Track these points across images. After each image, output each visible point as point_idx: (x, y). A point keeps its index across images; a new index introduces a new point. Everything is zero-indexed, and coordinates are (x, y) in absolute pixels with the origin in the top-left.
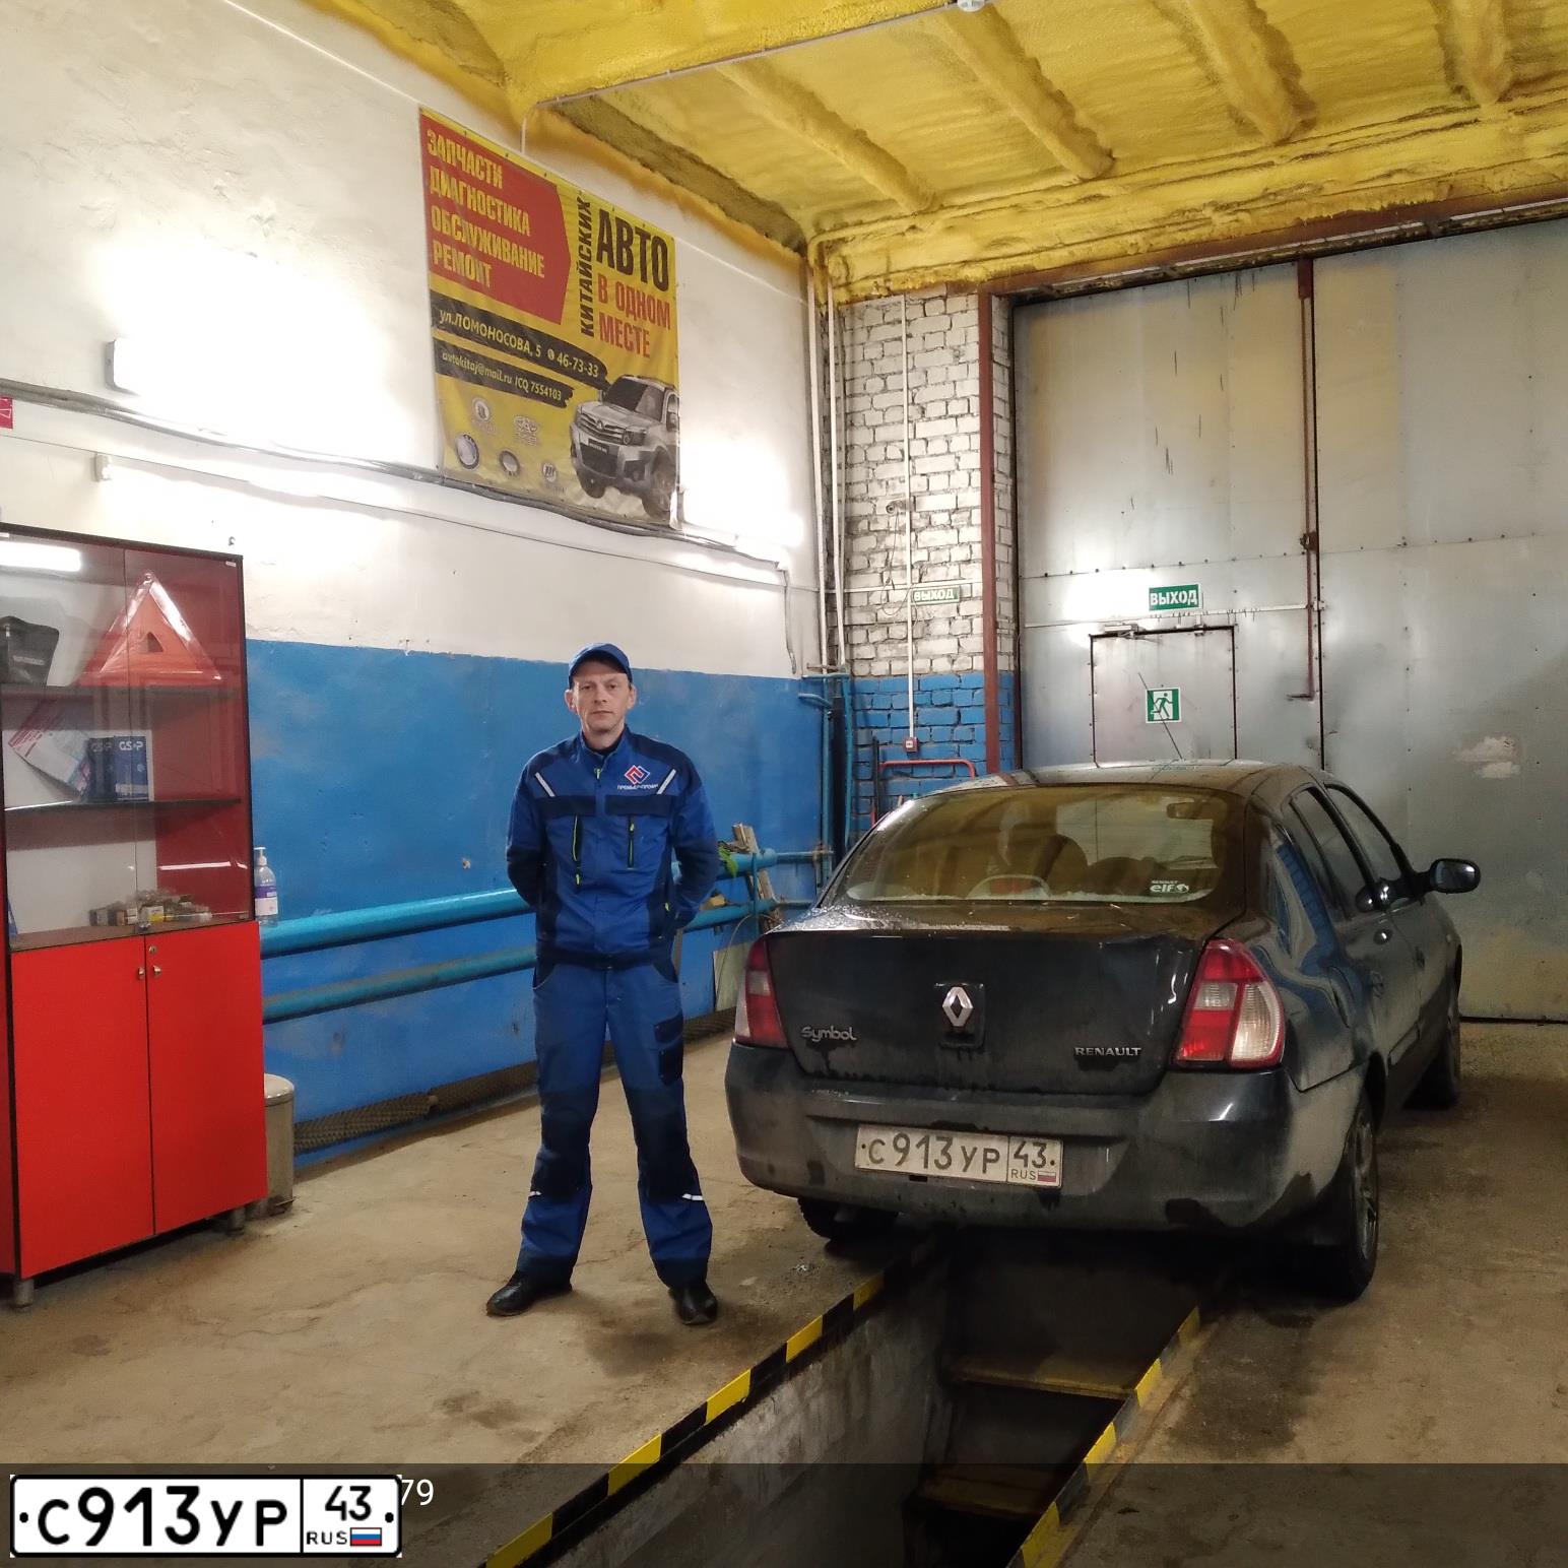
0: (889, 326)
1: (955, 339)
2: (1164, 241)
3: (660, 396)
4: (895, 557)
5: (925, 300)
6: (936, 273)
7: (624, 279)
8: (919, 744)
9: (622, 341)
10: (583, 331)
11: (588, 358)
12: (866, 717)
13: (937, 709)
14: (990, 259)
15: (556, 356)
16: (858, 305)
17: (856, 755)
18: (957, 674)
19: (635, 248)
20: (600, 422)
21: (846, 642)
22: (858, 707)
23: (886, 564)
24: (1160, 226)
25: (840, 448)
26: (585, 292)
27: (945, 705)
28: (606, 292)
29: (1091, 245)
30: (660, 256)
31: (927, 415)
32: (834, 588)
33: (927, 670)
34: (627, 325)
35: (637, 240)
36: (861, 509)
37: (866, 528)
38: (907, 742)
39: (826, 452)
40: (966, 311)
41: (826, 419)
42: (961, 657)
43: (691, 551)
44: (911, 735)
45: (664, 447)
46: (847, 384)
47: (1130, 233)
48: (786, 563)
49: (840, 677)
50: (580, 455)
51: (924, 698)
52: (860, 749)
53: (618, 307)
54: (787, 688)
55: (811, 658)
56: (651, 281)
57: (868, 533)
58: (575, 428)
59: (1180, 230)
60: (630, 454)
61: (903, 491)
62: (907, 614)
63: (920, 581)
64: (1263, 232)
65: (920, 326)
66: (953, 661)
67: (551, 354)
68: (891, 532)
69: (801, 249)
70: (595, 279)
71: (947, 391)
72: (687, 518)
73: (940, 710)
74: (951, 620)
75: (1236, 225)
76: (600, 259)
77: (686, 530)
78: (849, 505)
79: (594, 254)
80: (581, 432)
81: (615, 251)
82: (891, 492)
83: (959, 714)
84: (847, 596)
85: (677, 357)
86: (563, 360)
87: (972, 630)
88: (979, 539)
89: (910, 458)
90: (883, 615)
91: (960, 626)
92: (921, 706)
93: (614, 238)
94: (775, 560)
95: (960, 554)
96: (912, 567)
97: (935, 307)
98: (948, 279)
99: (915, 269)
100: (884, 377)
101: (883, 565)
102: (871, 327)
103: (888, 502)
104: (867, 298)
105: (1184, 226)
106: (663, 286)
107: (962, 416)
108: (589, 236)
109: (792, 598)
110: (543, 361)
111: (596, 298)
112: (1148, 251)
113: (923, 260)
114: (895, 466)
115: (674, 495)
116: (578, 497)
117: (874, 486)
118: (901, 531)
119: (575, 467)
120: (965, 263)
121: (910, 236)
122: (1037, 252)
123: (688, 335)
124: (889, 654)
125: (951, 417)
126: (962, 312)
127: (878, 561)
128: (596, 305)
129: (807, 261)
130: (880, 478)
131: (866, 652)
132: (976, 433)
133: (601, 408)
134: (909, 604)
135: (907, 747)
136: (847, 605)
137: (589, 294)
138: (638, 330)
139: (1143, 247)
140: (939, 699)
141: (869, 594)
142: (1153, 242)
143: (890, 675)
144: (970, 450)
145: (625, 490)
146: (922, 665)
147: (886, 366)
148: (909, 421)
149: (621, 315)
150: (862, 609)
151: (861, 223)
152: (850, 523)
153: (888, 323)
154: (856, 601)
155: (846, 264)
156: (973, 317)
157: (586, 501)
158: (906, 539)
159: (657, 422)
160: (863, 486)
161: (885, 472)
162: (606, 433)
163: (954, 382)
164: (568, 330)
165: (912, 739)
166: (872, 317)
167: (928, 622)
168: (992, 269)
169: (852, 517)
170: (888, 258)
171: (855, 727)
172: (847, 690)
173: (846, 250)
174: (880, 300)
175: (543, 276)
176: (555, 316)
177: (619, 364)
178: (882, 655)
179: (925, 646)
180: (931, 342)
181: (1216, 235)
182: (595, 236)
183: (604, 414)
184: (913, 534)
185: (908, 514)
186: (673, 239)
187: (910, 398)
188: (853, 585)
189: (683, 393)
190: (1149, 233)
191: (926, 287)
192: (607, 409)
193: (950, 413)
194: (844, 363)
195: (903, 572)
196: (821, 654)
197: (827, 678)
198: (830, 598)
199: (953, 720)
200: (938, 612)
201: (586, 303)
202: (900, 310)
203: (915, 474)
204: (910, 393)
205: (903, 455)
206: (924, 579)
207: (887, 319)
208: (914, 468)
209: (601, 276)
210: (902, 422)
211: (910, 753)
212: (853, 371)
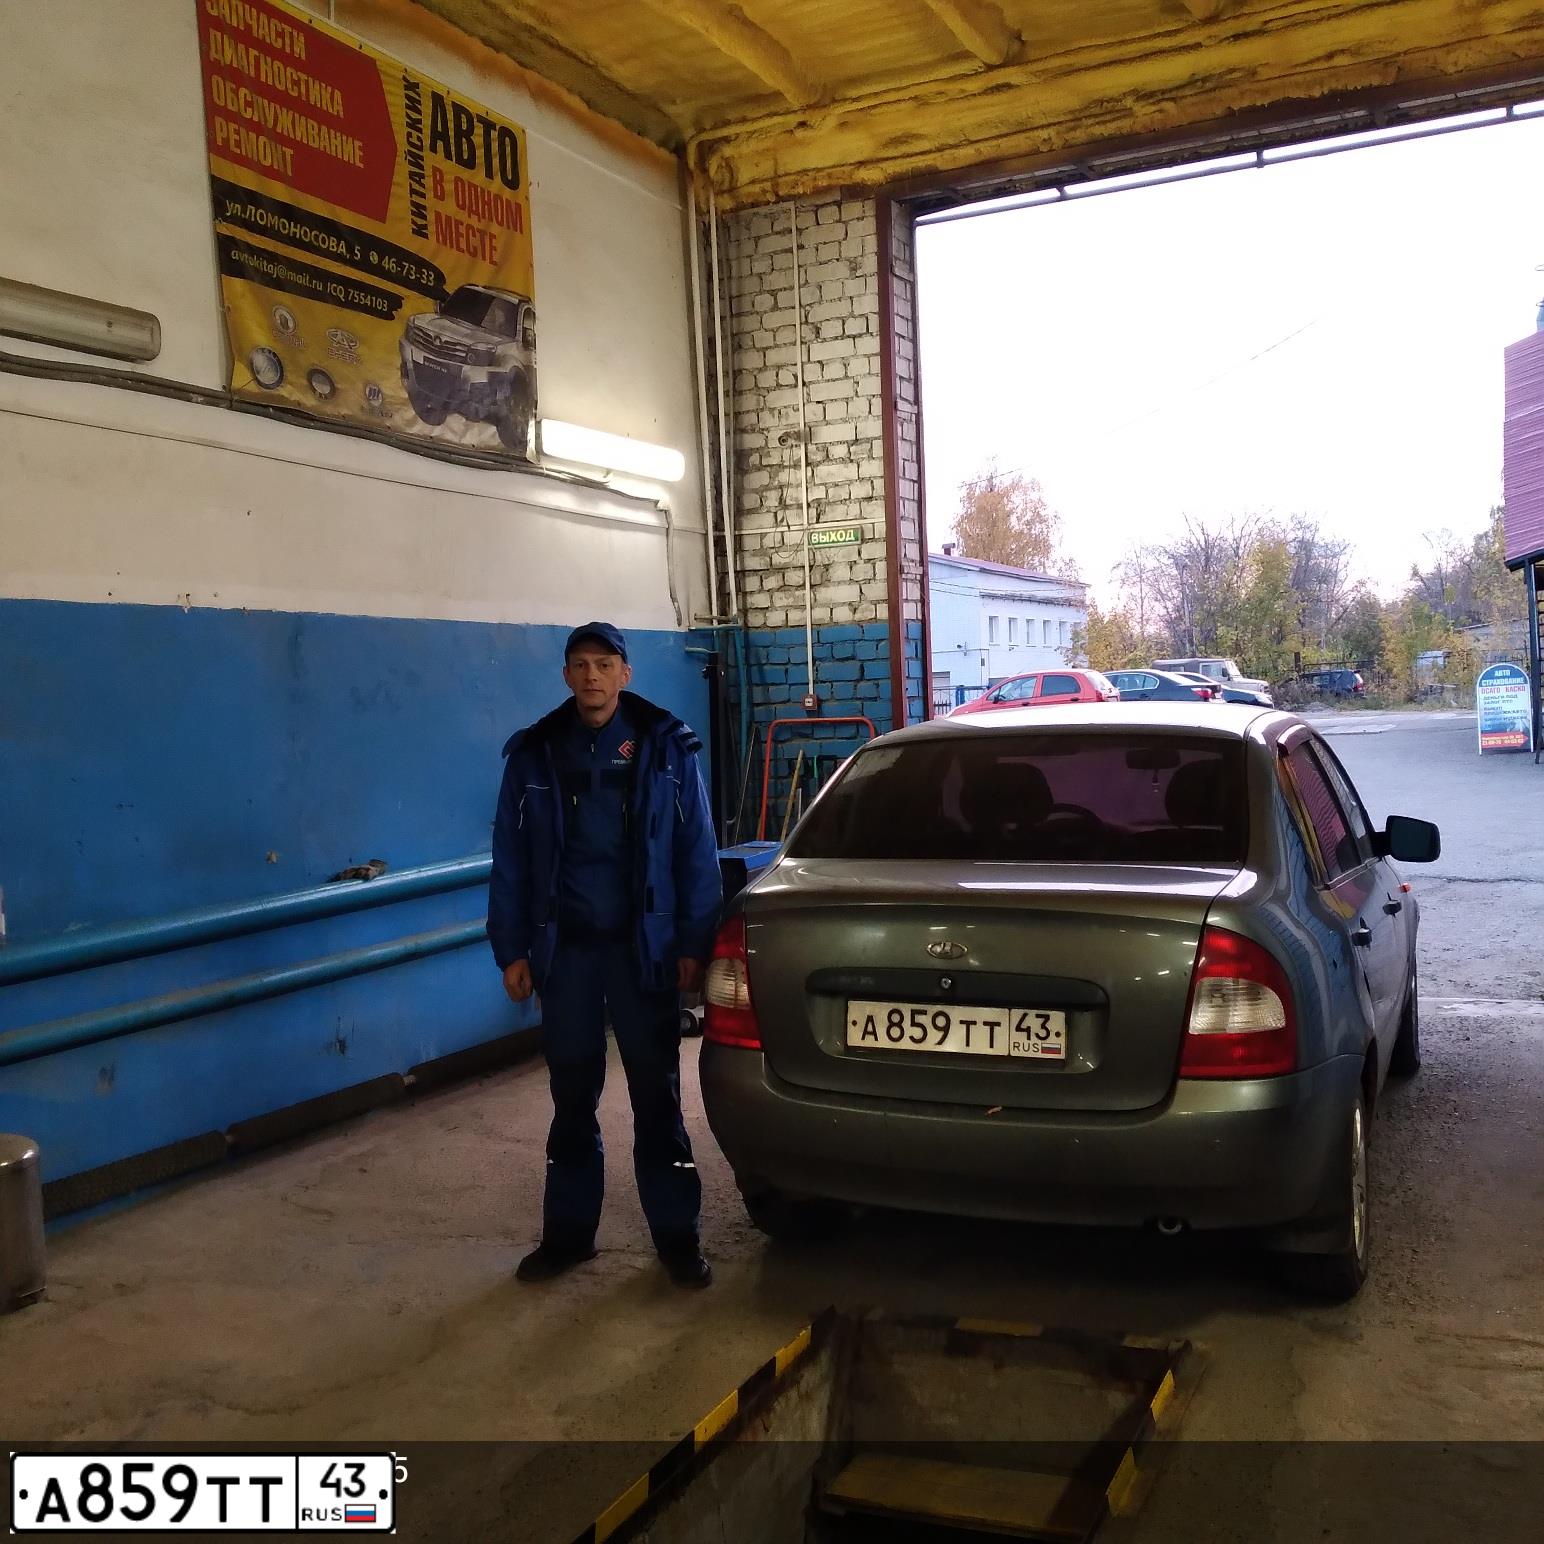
0: (779, 236)
1: (850, 250)
2: (1079, 136)
3: (512, 311)
4: (790, 495)
5: (818, 207)
6: (830, 176)
7: (465, 174)
8: (819, 702)
9: (463, 245)
10: (414, 231)
11: (421, 263)
12: (761, 672)
13: (837, 664)
14: (887, 159)
15: (381, 259)
16: (743, 213)
17: (752, 714)
18: (860, 623)
19: (478, 139)
20: (437, 337)
21: (739, 590)
22: (752, 662)
23: (780, 503)
24: (1076, 118)
25: (728, 373)
26: (416, 187)
27: (847, 659)
28: (442, 187)
29: (1000, 141)
30: (508, 149)
31: (822, 335)
32: (724, 530)
33: (827, 620)
34: (469, 227)
35: (479, 130)
36: (752, 441)
37: (757, 462)
38: (807, 700)
39: (711, 377)
40: (862, 219)
41: (710, 342)
42: (864, 605)
43: (554, 489)
44: (811, 692)
45: (520, 366)
46: (734, 301)
47: (1043, 127)
48: (665, 500)
49: (732, 629)
50: (412, 375)
51: (824, 652)
52: (756, 709)
53: (458, 206)
54: (671, 642)
55: (698, 606)
56: (498, 178)
57: (760, 468)
58: (406, 344)
59: (1098, 123)
60: (478, 375)
61: (798, 421)
62: (804, 558)
63: (818, 522)
64: (1189, 124)
65: (812, 237)
66: (855, 610)
67: (374, 258)
68: (786, 467)
69: (680, 150)
70: (428, 172)
71: (843, 309)
72: (546, 449)
73: (841, 664)
74: (852, 565)
75: (1158, 116)
76: (433, 149)
77: (546, 465)
78: (738, 436)
79: (427, 142)
80: (413, 347)
81: (452, 141)
82: (784, 422)
83: (862, 668)
84: (738, 540)
85: (532, 266)
86: (389, 264)
87: (875, 575)
88: (882, 474)
89: (804, 384)
90: (779, 559)
91: (862, 571)
92: (821, 660)
93: (451, 125)
94: (655, 498)
95: (860, 490)
96: (809, 505)
97: (828, 214)
98: (842, 182)
99: (805, 171)
100: (773, 293)
101: (777, 504)
102: (759, 238)
103: (781, 433)
104: (753, 205)
105: (1101, 119)
106: (513, 183)
107: (860, 335)
108: (419, 121)
109: (675, 541)
110: (364, 265)
111: (430, 195)
112: (1063, 148)
113: (813, 162)
114: (788, 392)
115: (532, 423)
116: (411, 423)
117: (765, 415)
118: (796, 466)
119: (405, 388)
120: (861, 164)
121: (800, 134)
122: (939, 150)
123: (545, 243)
124: (785, 602)
125: (848, 337)
126: (858, 219)
127: (772, 499)
128: (429, 201)
129: (687, 163)
130: (772, 407)
131: (760, 600)
132: (876, 355)
133: (438, 321)
134: (806, 547)
135: (807, 705)
136: (739, 548)
137: (422, 190)
138: (483, 233)
139: (1057, 143)
140: (841, 651)
141: (763, 536)
142: (1066, 137)
143: (787, 626)
144: (869, 373)
145: (473, 417)
146: (821, 614)
147: (776, 281)
148: (802, 343)
149: (462, 216)
150: (755, 553)
151: (744, 120)
152: (740, 457)
153: (778, 233)
154: (750, 544)
155: (728, 166)
156: (870, 225)
157: (420, 428)
158: (802, 474)
159: (511, 339)
160: (754, 415)
161: (777, 399)
162: (446, 350)
163: (851, 298)
164: (396, 229)
165: (811, 696)
166: (761, 226)
167: (827, 567)
168: (890, 170)
169: (742, 450)
170: (775, 160)
171: (750, 684)
172: (740, 643)
173: (728, 151)
174: (768, 207)
175: (361, 166)
176: (380, 213)
177: (458, 271)
178: (778, 603)
179: (824, 594)
180: (827, 252)
181: (1138, 128)
182: (427, 122)
183: (443, 328)
184: (809, 469)
185: (803, 447)
186: (523, 131)
187: (803, 315)
188: (745, 526)
189: (540, 307)
190: (1062, 128)
191: (819, 191)
192: (446, 323)
193: (847, 333)
194: (730, 278)
195: (800, 511)
196: (711, 604)
197: (718, 630)
198: (720, 542)
199: (856, 676)
200: (838, 556)
201: (416, 199)
202: (789, 218)
203: (809, 401)
204: (803, 311)
205: (797, 381)
206: (822, 518)
207: (777, 228)
208: (808, 394)
209: (436, 170)
210: (794, 344)
211: (810, 712)
212: (739, 286)
